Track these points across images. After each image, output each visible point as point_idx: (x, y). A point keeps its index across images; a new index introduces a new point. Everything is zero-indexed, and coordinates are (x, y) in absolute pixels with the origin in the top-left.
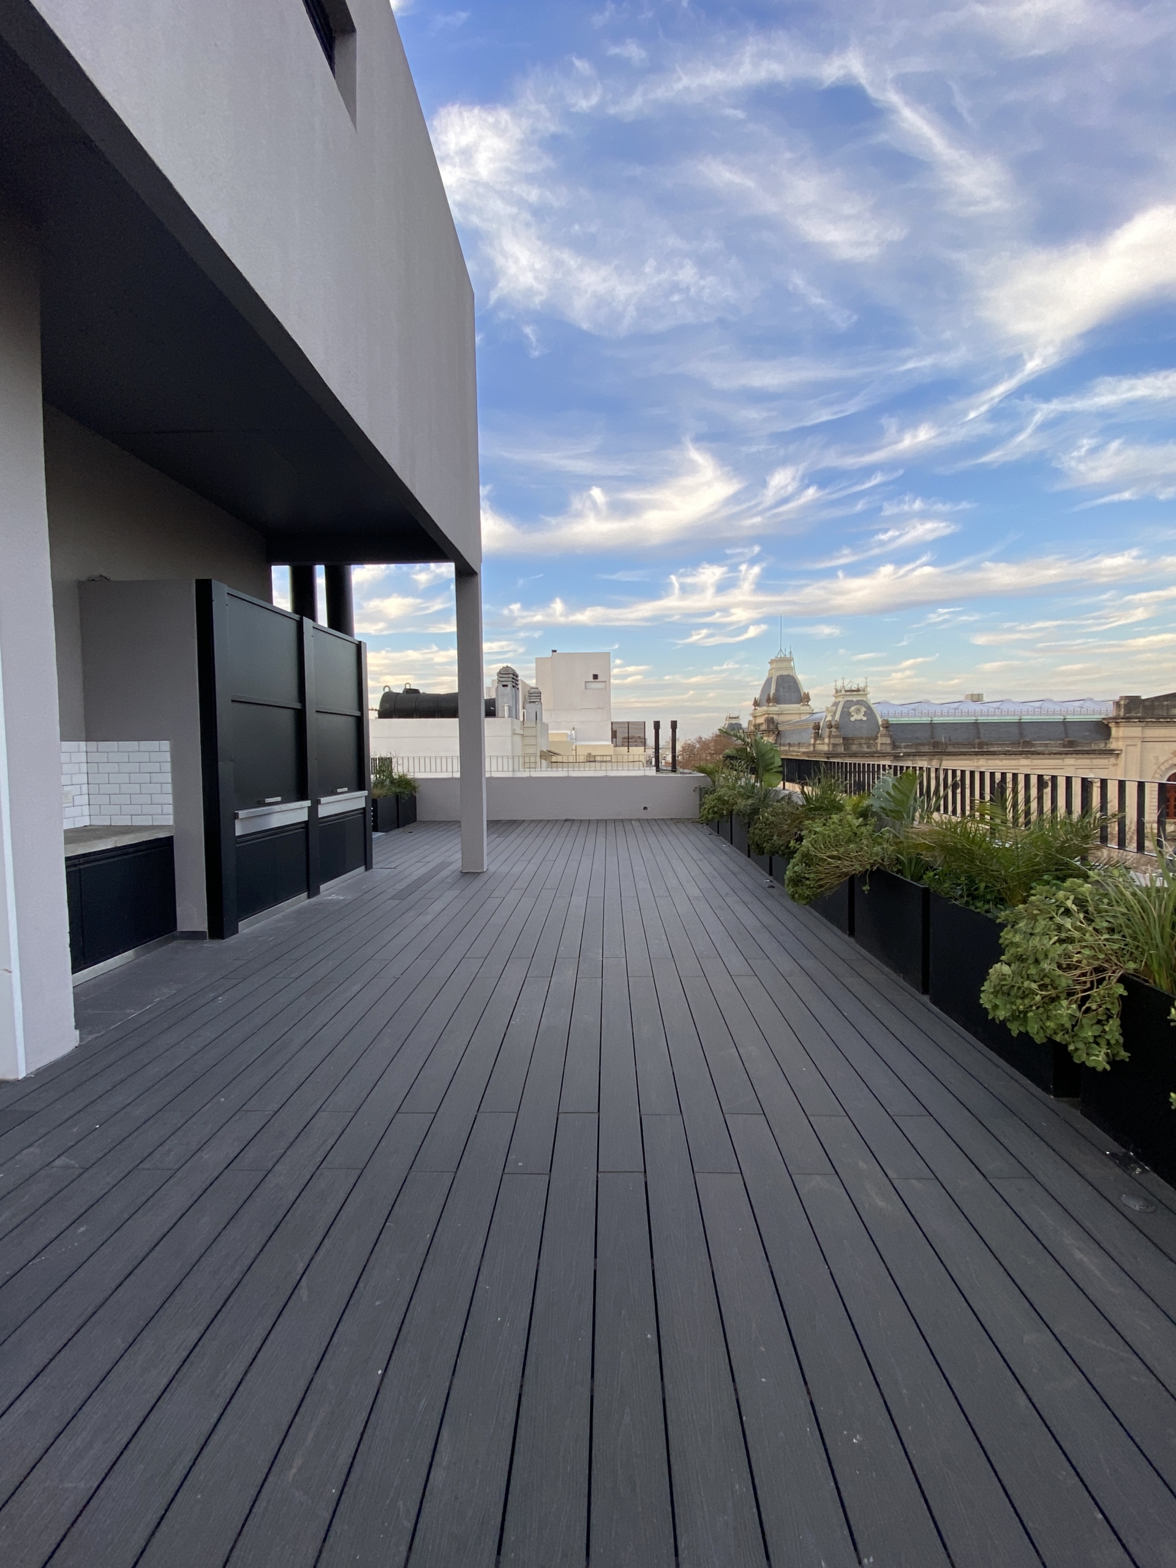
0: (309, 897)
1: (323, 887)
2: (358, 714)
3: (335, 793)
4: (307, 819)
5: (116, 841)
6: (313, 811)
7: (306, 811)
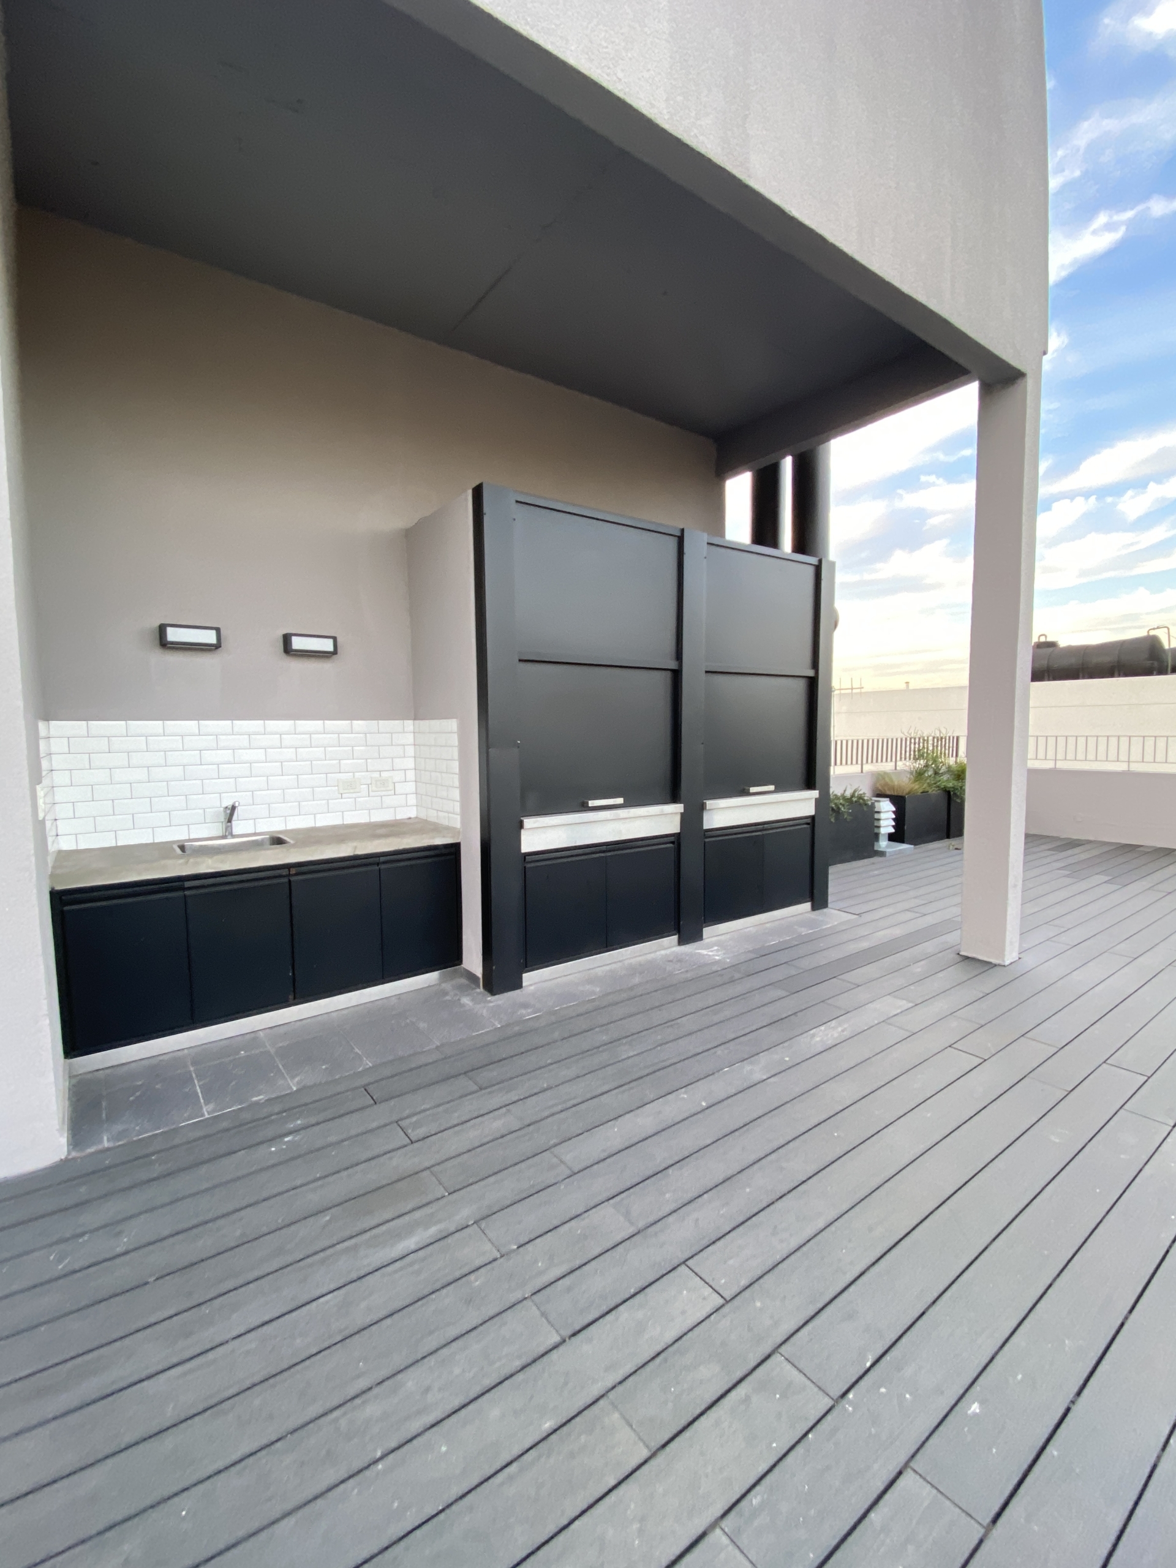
0: (681, 942)
1: (707, 931)
2: (811, 673)
3: (745, 793)
4: (679, 831)
5: (356, 848)
6: (692, 818)
7: (678, 819)
